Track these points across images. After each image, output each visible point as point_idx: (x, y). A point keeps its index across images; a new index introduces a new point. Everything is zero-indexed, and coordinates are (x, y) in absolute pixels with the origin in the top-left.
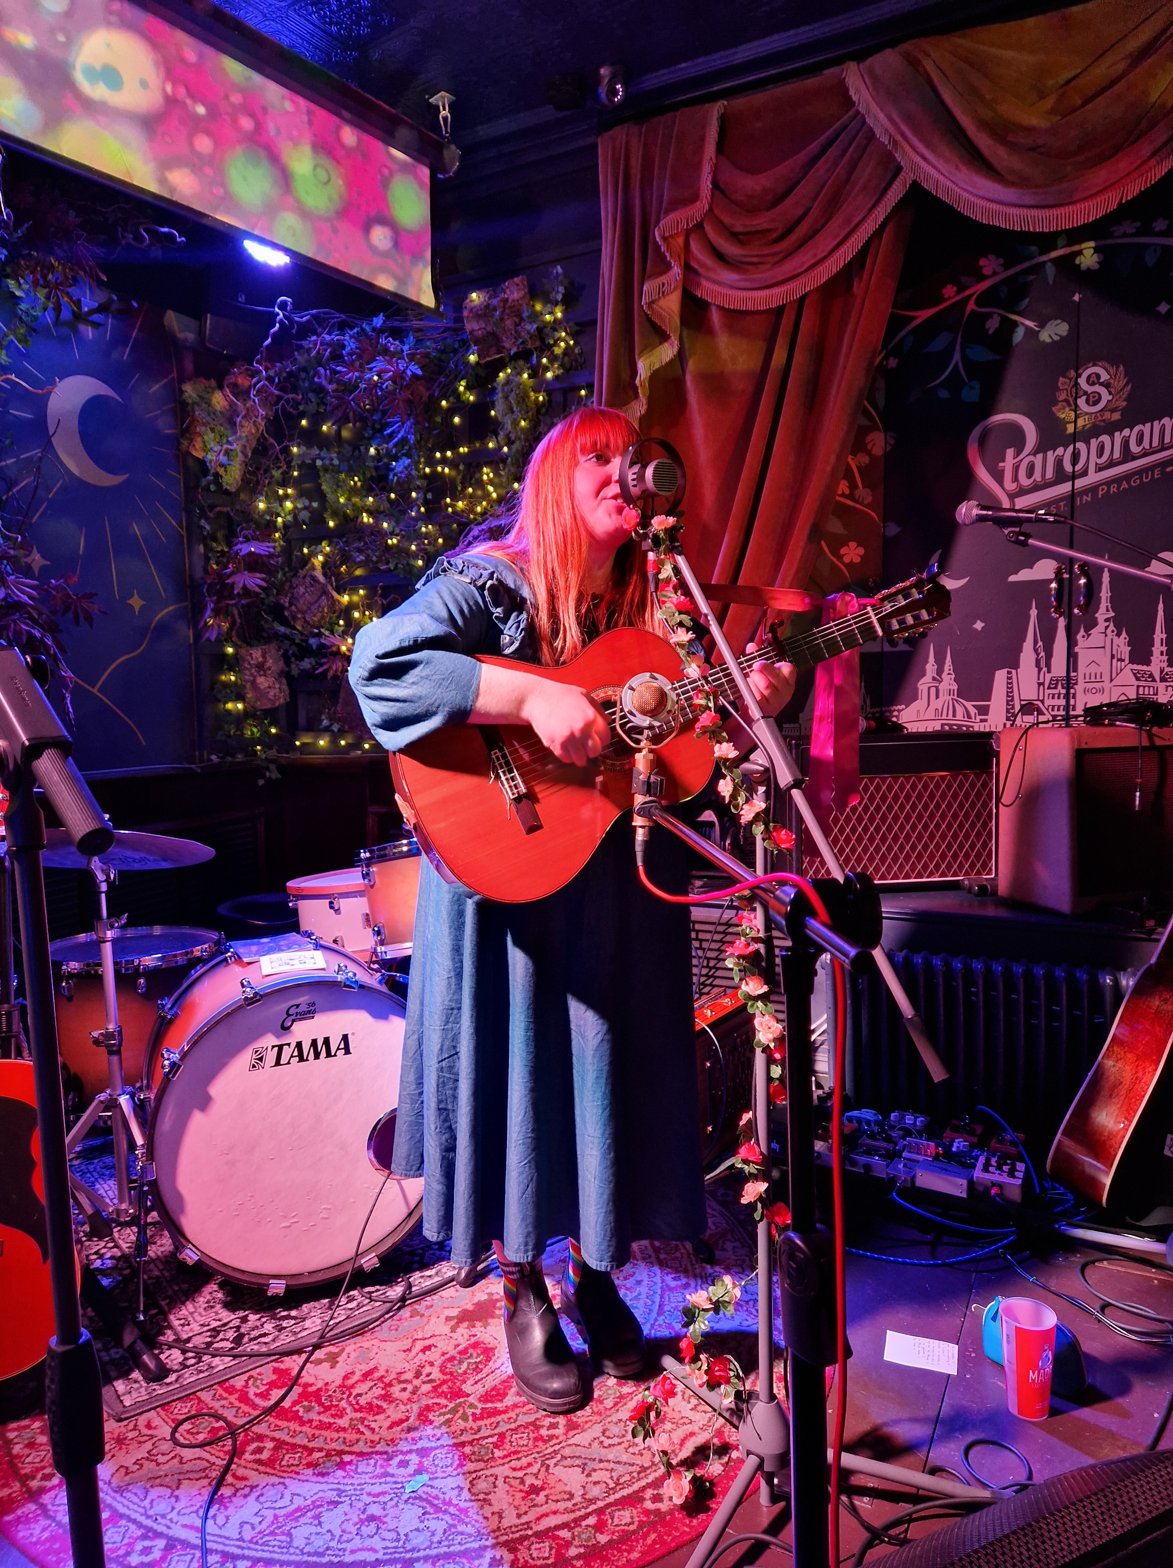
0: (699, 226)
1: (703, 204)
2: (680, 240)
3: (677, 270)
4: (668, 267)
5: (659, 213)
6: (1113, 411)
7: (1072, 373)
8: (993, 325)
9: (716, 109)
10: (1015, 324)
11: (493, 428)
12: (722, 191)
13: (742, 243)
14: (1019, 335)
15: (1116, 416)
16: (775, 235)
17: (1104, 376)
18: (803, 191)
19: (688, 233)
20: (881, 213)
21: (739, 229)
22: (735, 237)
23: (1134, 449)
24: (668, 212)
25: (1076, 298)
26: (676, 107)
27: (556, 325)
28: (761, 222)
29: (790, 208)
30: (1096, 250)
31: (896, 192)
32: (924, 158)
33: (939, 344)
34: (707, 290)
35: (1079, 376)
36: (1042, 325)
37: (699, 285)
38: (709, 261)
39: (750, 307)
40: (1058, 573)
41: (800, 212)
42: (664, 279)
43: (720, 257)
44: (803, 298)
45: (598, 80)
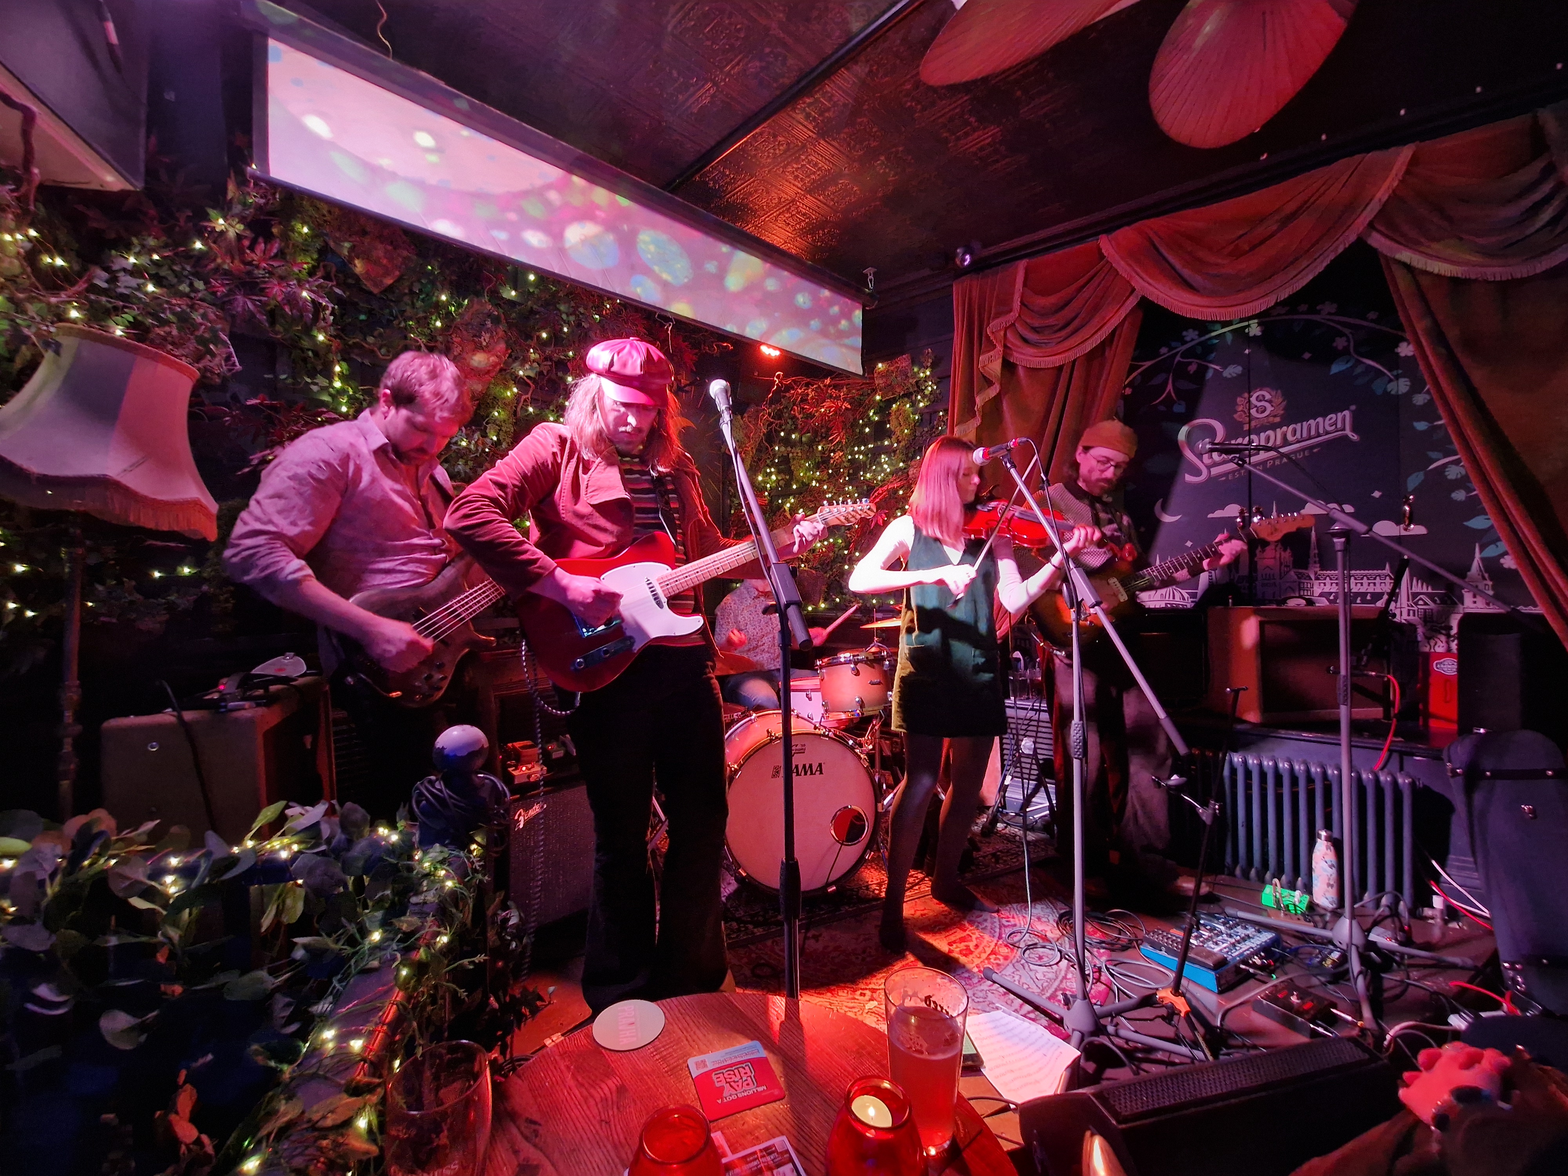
0: (1013, 325)
1: (1014, 314)
2: (1002, 333)
3: (999, 348)
4: (995, 347)
5: (989, 319)
6: (1275, 416)
7: (1246, 395)
8: (1192, 368)
9: (1022, 264)
10: (1207, 368)
11: (889, 434)
12: (1026, 306)
13: (1038, 332)
14: (1210, 374)
15: (1278, 420)
16: (1056, 328)
17: (1268, 397)
18: (1074, 305)
19: (1006, 329)
20: (1123, 313)
21: (1037, 325)
22: (1035, 330)
23: (1290, 438)
24: (994, 319)
25: (1247, 352)
26: (998, 264)
27: (926, 379)
28: (1051, 321)
29: (1068, 313)
30: (1259, 324)
31: (1132, 302)
32: (1150, 284)
33: (1157, 380)
34: (1016, 358)
35: (1250, 397)
36: (1225, 368)
37: (1012, 355)
38: (1019, 343)
39: (1043, 366)
40: (1242, 513)
41: (1073, 315)
42: (992, 353)
43: (1025, 341)
44: (1074, 361)
45: (956, 255)
